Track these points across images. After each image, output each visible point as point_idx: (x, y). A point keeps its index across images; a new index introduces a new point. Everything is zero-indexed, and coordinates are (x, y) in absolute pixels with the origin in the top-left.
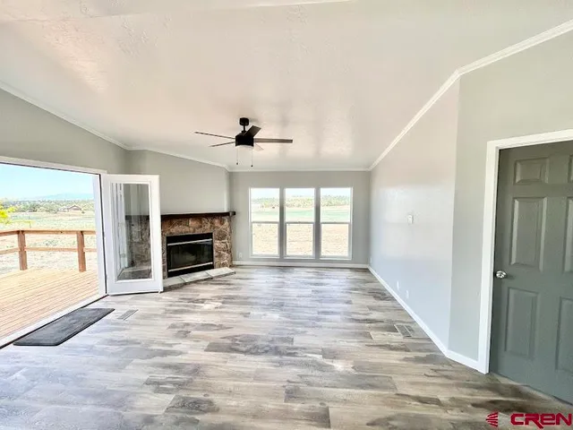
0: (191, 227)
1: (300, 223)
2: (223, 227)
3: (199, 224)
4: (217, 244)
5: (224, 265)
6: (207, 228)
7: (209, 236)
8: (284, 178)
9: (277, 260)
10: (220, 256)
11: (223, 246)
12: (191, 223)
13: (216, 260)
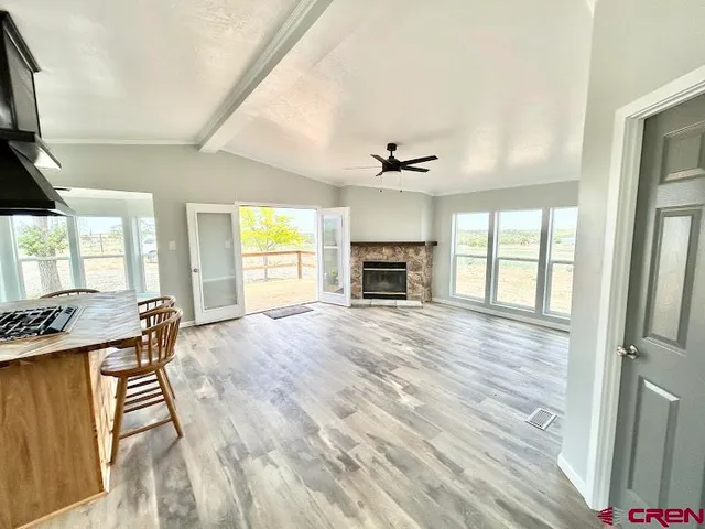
0: (385, 255)
1: (518, 259)
2: (418, 257)
3: (391, 252)
4: (410, 274)
5: (417, 298)
6: (400, 258)
7: (403, 265)
9: (480, 305)
10: (414, 288)
11: (416, 278)
12: (386, 251)
13: (409, 291)
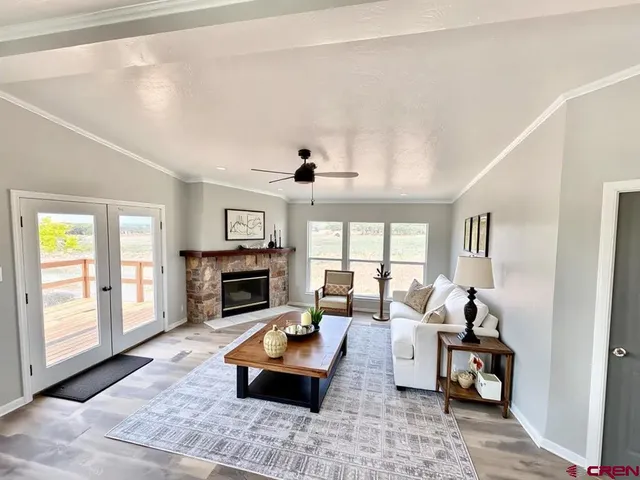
2: (280, 263)
3: (255, 260)
4: (273, 281)
5: (280, 305)
6: (263, 265)
8: (348, 211)
12: (248, 259)
13: (271, 298)
